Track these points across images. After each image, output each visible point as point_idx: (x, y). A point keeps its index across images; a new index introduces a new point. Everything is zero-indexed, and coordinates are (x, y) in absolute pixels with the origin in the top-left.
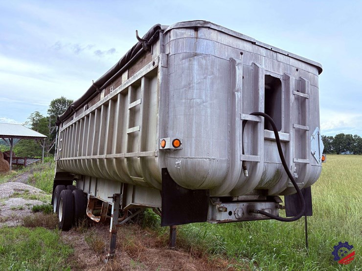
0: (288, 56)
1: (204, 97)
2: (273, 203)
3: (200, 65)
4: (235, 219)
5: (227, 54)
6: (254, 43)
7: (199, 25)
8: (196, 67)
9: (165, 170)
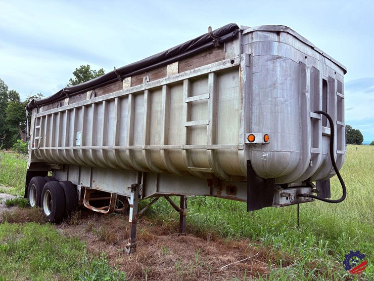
0: (330, 60)
1: (286, 97)
2: (310, 188)
3: (281, 67)
4: (290, 203)
5: (298, 58)
6: (313, 48)
7: (282, 30)
8: (278, 69)
9: (249, 162)
